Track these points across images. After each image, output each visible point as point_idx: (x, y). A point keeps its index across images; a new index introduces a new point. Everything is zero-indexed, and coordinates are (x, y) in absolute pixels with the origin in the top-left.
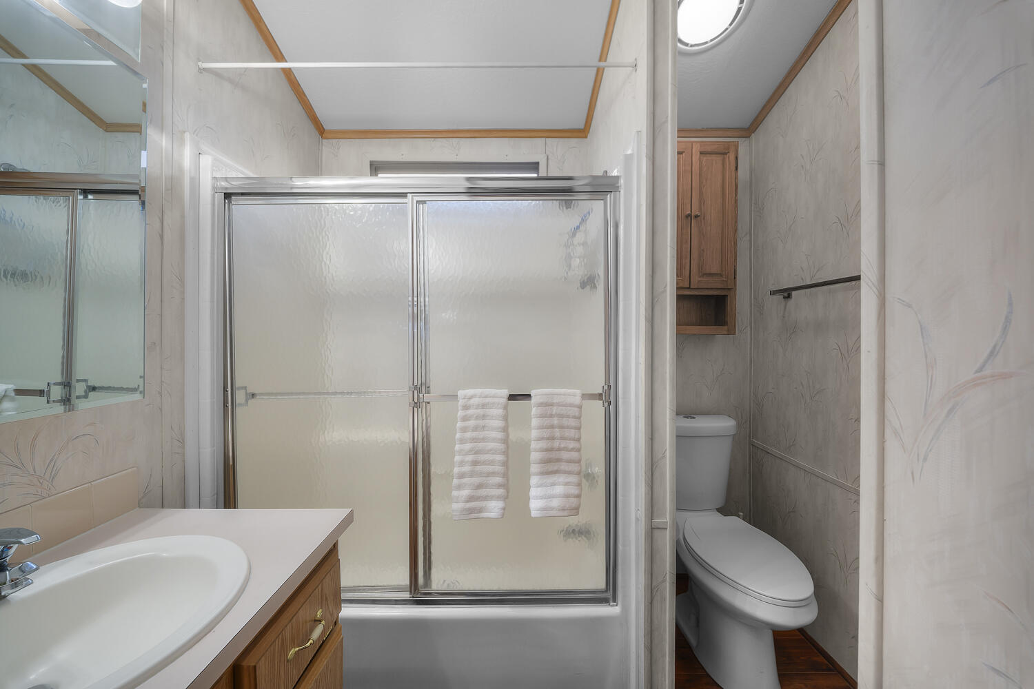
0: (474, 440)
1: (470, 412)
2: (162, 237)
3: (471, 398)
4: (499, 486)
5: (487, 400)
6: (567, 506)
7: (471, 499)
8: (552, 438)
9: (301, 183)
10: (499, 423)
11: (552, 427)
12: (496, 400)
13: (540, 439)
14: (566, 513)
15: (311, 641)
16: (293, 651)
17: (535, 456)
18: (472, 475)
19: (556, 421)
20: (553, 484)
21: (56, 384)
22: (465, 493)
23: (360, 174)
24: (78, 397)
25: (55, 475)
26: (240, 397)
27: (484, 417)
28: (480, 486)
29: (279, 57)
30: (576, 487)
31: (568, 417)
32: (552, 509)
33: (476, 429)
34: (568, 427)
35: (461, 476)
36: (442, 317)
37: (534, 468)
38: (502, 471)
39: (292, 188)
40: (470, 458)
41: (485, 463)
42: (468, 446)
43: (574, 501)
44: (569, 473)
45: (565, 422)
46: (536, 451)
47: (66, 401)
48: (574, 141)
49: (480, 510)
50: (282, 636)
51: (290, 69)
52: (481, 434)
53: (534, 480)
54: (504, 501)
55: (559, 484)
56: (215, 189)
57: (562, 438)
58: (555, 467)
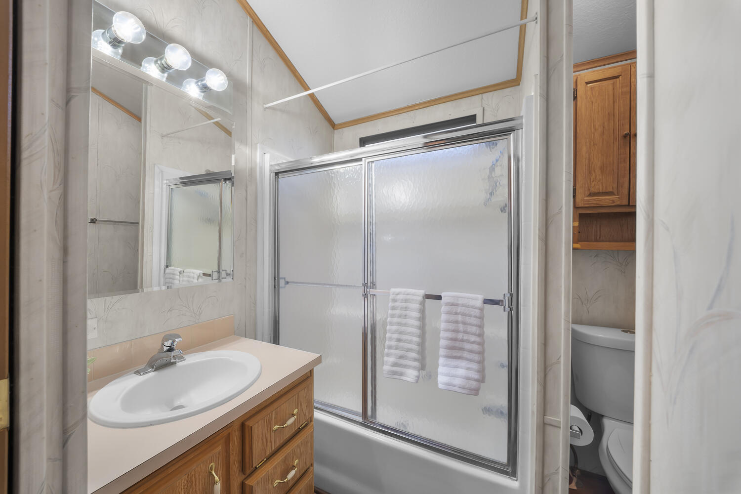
0: (399, 324)
1: (397, 304)
2: (246, 200)
3: (398, 294)
4: (415, 360)
5: (408, 297)
6: (467, 386)
7: (395, 365)
8: (456, 331)
9: (317, 160)
10: (416, 314)
11: (457, 322)
12: (415, 298)
13: (446, 330)
14: (466, 391)
15: (286, 425)
16: (277, 427)
17: (443, 343)
18: (397, 348)
19: (460, 318)
20: (456, 367)
21: (215, 271)
22: (392, 359)
23: (353, 147)
24: (223, 278)
25: (201, 313)
26: (282, 283)
27: (406, 309)
28: (401, 357)
29: (307, 88)
30: (476, 373)
31: (470, 316)
32: (454, 386)
33: (400, 316)
34: (470, 324)
35: (390, 347)
36: (385, 238)
37: (442, 352)
38: (417, 350)
39: (312, 164)
40: (395, 336)
41: (405, 341)
42: (394, 328)
43: (474, 384)
44: (471, 360)
45: (468, 320)
46: (443, 338)
47: (219, 279)
48: (507, 91)
49: (401, 374)
50: (270, 416)
51: (313, 93)
52: (404, 321)
53: (441, 361)
54: (419, 371)
55: (462, 368)
56: (271, 171)
57: (465, 332)
58: (459, 354)
